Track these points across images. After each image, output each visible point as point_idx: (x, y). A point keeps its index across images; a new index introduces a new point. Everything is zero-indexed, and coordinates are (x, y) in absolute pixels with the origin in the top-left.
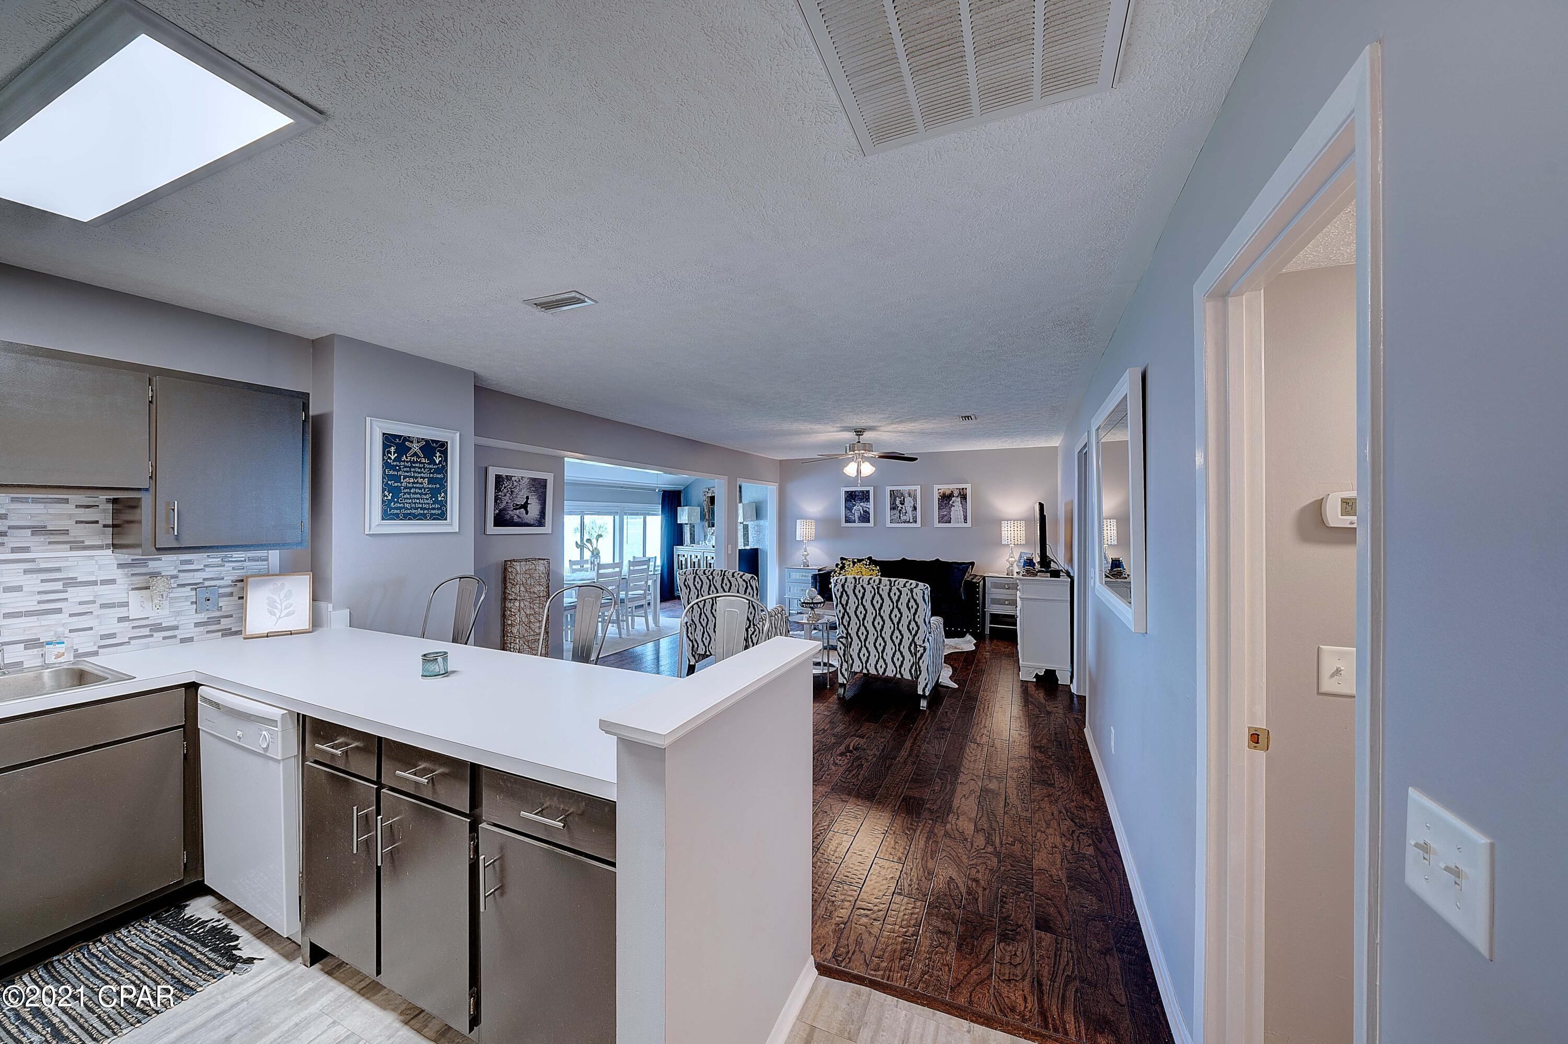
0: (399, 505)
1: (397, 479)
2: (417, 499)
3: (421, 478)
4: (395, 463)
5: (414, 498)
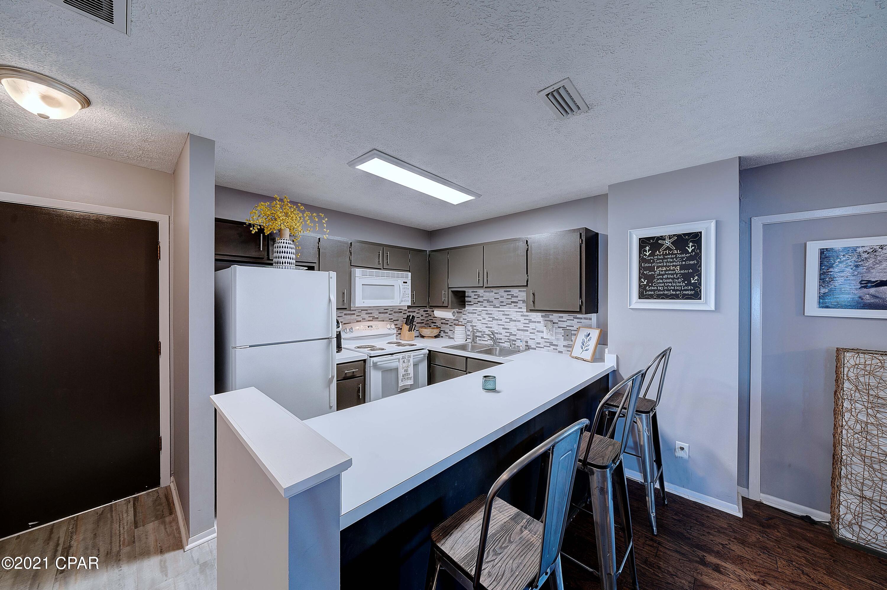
0: (653, 288)
1: (651, 269)
2: (669, 283)
3: (673, 266)
4: (649, 258)
5: (667, 283)
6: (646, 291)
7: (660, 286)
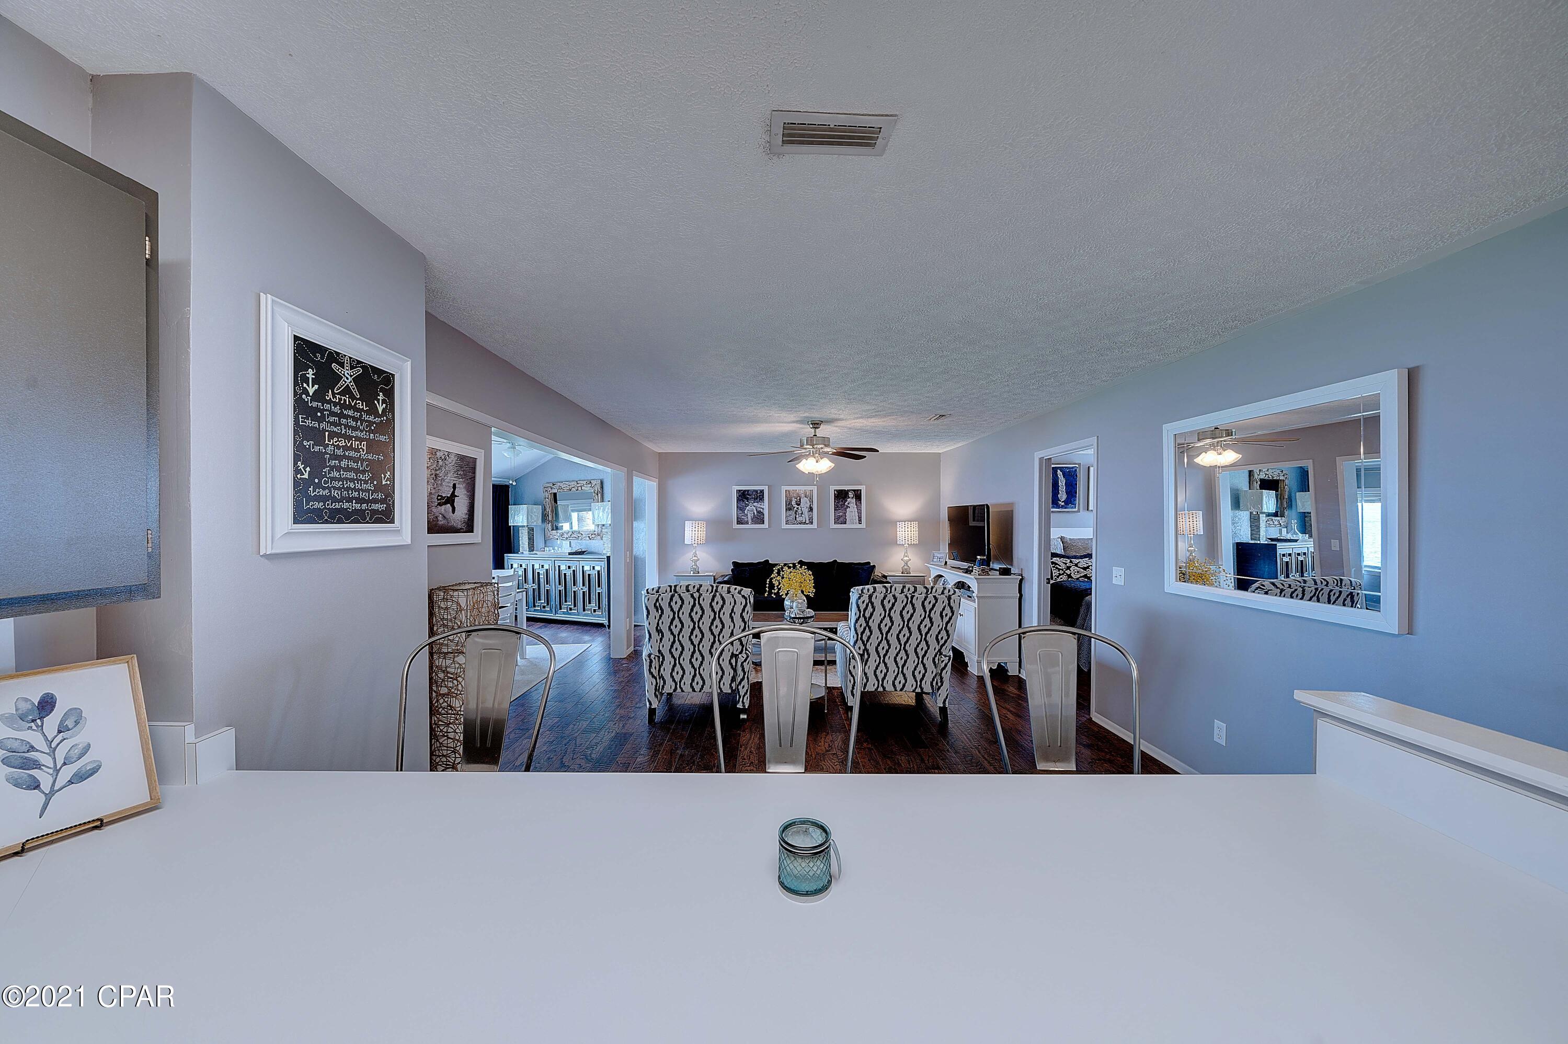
0: (322, 492)
1: (317, 436)
2: (351, 480)
3: (357, 439)
4: (315, 404)
5: (347, 479)
6: (310, 499)
7: (335, 488)
